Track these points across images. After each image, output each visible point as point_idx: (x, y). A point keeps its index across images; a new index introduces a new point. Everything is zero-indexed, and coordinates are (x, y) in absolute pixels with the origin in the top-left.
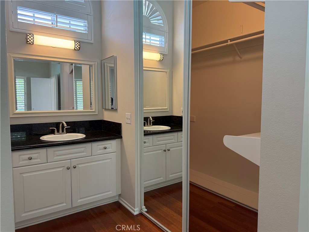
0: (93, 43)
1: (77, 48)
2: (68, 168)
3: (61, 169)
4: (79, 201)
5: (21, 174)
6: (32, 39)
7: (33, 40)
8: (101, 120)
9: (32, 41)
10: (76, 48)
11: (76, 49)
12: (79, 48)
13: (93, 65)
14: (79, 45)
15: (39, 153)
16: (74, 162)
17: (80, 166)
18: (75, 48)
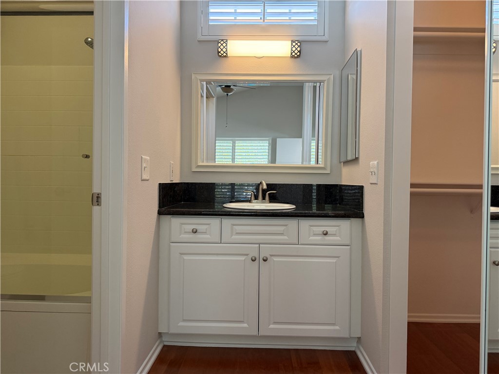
0: (327, 42)
1: (296, 52)
2: (253, 258)
3: (243, 258)
4: (272, 326)
5: (181, 254)
6: (224, 47)
7: (226, 49)
8: (337, 185)
9: (224, 50)
10: (294, 52)
11: (294, 54)
12: (299, 52)
13: (326, 81)
14: (299, 46)
15: (209, 224)
16: (266, 251)
17: (275, 259)
18: (292, 53)
